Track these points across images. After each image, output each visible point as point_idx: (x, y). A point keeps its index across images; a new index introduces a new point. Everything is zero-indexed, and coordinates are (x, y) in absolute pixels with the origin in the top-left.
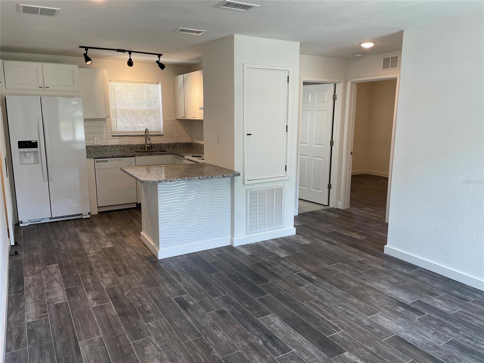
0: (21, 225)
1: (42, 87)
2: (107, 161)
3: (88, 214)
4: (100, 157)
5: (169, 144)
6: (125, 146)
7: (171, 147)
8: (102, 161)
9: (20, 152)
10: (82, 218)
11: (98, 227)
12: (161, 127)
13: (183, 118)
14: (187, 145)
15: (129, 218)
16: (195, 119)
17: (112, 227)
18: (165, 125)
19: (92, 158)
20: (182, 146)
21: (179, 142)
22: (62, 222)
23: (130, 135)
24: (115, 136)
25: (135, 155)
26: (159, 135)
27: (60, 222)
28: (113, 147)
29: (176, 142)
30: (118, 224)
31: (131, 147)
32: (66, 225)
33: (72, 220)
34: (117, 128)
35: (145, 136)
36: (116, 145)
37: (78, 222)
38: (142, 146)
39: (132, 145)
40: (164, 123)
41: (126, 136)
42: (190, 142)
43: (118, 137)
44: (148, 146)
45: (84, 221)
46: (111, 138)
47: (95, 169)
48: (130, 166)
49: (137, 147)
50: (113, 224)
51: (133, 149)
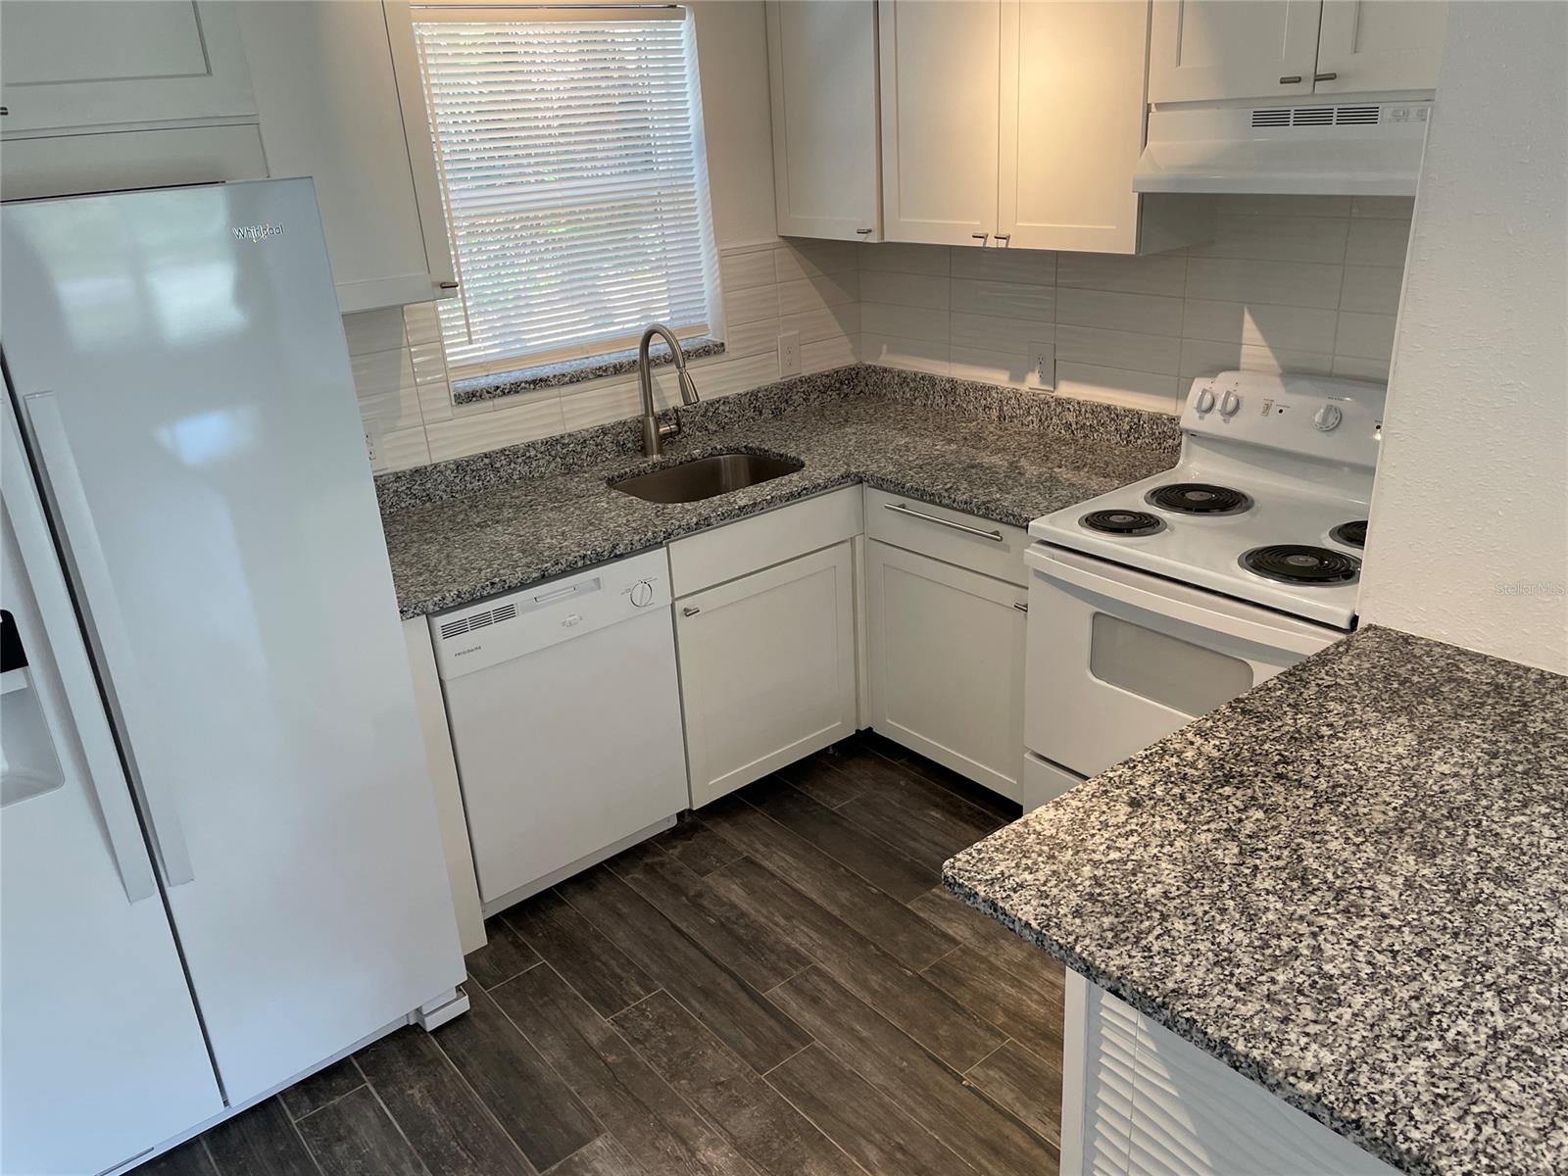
3: (455, 996)
4: (467, 597)
5: (754, 395)
6: (532, 453)
7: (767, 413)
8: (481, 621)
10: (417, 1024)
11: (599, 1143)
12: (705, 295)
13: (866, 238)
14: (837, 385)
15: (725, 970)
16: (1002, 244)
17: (696, 1126)
18: (727, 287)
19: (418, 615)
20: (815, 396)
21: (798, 376)
22: (299, 1108)
23: (555, 376)
24: (470, 397)
25: (668, 535)
26: (707, 351)
27: (284, 1106)
28: (468, 469)
29: (789, 379)
30: (708, 1066)
31: (564, 451)
32: (354, 1150)
33: (357, 1065)
34: (470, 342)
35: (641, 369)
36: (486, 456)
37: (411, 1087)
38: (626, 432)
39: (570, 435)
40: (722, 274)
41: (532, 386)
42: (851, 361)
43: (490, 403)
44: (661, 430)
45: (450, 1066)
46: (448, 414)
47: (442, 678)
48: (645, 606)
49: (597, 445)
50: (674, 1075)
51: (580, 462)
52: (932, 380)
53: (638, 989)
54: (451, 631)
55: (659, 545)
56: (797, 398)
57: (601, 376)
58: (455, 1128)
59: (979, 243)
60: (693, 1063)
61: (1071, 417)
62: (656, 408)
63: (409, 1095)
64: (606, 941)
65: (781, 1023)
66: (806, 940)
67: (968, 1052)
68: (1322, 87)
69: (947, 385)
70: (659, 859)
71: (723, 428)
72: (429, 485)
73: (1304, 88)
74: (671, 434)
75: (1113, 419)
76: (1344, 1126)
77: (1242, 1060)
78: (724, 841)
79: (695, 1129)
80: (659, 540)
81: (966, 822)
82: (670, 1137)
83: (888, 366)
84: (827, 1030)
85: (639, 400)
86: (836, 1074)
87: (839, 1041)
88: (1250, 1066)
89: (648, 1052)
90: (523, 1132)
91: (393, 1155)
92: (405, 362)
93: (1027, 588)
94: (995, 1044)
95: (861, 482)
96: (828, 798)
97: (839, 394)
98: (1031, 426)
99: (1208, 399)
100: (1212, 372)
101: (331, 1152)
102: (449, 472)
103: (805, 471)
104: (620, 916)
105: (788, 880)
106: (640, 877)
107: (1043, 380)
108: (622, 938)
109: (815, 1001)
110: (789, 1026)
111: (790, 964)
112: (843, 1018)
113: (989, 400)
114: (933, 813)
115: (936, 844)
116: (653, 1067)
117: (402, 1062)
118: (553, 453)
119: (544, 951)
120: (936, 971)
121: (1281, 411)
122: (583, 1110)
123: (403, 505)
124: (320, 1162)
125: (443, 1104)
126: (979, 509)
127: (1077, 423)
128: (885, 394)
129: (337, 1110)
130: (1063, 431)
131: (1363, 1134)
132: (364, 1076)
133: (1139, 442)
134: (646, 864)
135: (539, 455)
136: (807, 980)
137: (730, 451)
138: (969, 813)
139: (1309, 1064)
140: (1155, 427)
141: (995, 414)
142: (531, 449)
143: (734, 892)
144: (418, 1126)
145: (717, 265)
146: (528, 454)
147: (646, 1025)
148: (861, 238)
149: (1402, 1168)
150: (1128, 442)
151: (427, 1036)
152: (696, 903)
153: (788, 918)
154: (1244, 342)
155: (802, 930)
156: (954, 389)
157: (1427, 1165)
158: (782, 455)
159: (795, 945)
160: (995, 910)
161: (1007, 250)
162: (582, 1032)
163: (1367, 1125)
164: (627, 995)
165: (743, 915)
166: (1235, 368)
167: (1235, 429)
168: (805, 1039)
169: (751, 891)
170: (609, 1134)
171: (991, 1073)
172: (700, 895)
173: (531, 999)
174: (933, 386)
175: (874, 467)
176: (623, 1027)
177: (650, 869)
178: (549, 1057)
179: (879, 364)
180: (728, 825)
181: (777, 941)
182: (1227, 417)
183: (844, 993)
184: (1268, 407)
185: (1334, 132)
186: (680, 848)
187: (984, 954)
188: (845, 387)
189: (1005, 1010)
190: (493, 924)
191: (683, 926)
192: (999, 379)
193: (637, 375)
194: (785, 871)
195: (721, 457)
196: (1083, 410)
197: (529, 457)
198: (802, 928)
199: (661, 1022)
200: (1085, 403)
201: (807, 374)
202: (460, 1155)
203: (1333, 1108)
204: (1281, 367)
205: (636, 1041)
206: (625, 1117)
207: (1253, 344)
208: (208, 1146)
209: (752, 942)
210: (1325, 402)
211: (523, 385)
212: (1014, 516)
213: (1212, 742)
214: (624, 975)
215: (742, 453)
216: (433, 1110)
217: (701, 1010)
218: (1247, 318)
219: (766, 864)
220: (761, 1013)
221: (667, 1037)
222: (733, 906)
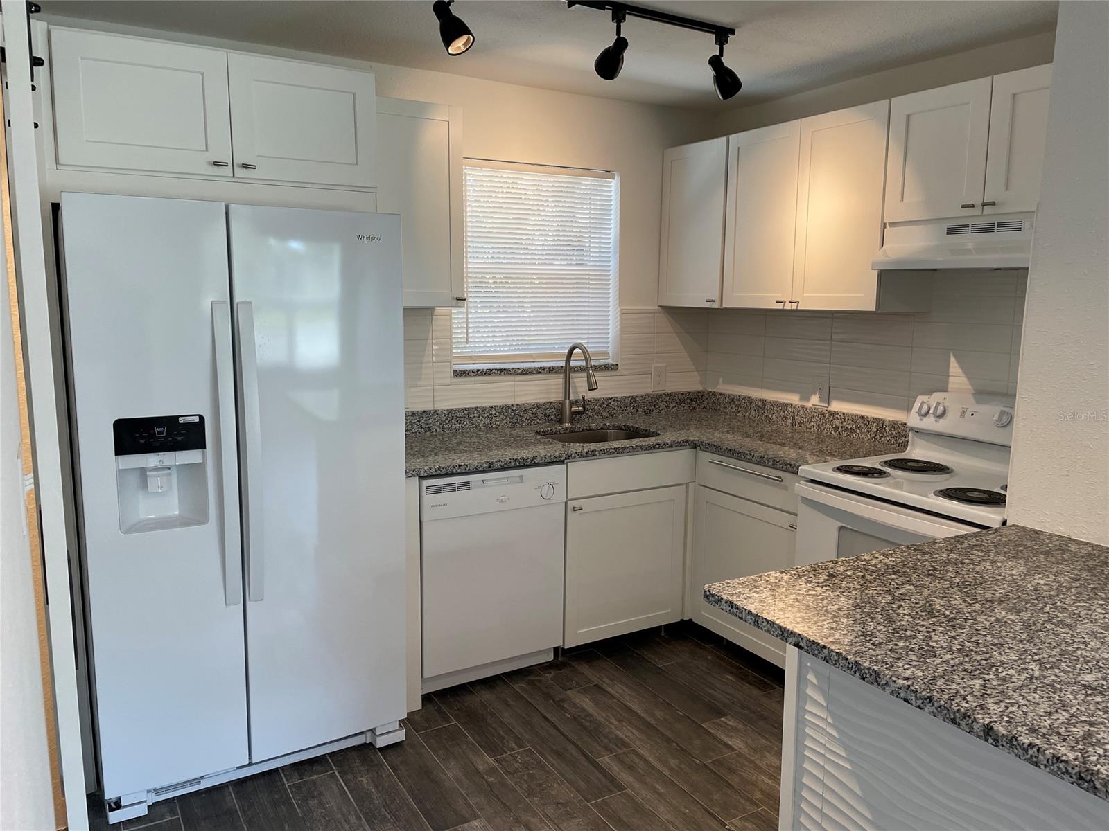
0: (114, 817)
1: (226, 164)
2: (465, 486)
3: (397, 727)
4: (444, 471)
5: (634, 399)
6: (494, 412)
7: (641, 412)
8: (449, 488)
9: (121, 473)
10: (371, 744)
11: (475, 823)
12: (610, 336)
13: (711, 305)
14: (689, 401)
15: (574, 743)
16: (794, 306)
17: (540, 823)
18: (624, 331)
19: (414, 476)
20: (674, 405)
21: (664, 392)
22: (291, 778)
23: (513, 369)
24: (463, 373)
25: (568, 457)
26: (606, 368)
27: (282, 775)
28: (454, 415)
29: (657, 393)
30: (554, 793)
31: (513, 414)
32: (321, 804)
33: (330, 761)
34: (467, 343)
35: (565, 372)
36: (466, 409)
37: (362, 777)
38: (551, 409)
39: (517, 405)
40: (621, 324)
41: (499, 373)
42: (700, 388)
43: (473, 379)
44: (573, 409)
45: (388, 770)
46: (448, 381)
47: (422, 520)
48: (549, 499)
49: (533, 414)
50: (530, 793)
51: (521, 422)
52: (750, 400)
53: (514, 745)
54: (433, 490)
55: (562, 462)
56: (662, 405)
57: (540, 372)
58: (386, 802)
59: (780, 306)
60: (543, 790)
61: (838, 423)
62: (572, 398)
63: (359, 781)
64: (497, 717)
65: (606, 777)
66: (630, 734)
67: (732, 811)
68: (988, 210)
69: (760, 403)
70: (539, 678)
71: (612, 416)
72: (430, 421)
73: (976, 211)
74: (578, 413)
75: (866, 424)
76: (923, 703)
77: (867, 672)
78: (583, 674)
79: (539, 825)
80: (562, 459)
81: (751, 684)
82: (522, 827)
83: (722, 392)
84: (637, 785)
85: (562, 391)
86: (639, 809)
87: (644, 792)
88: (871, 675)
89: (515, 780)
90: (428, 810)
91: (344, 809)
92: (429, 348)
93: (796, 515)
94: (752, 809)
95: (696, 448)
96: (657, 660)
97: (689, 407)
98: (812, 429)
99: (925, 408)
100: (929, 392)
101: (307, 803)
102: (443, 415)
103: (660, 437)
104: (508, 705)
105: (622, 700)
106: (525, 686)
107: (821, 400)
108: (507, 717)
109: (631, 768)
110: (612, 779)
111: (617, 746)
112: (649, 780)
113: (786, 412)
114: (729, 677)
115: (727, 693)
116: (517, 788)
117: (358, 763)
118: (506, 414)
119: (457, 718)
120: (717, 763)
121: (972, 415)
122: (469, 805)
123: (414, 431)
124: (299, 807)
125: (380, 789)
126: (768, 461)
127: (842, 427)
128: (719, 409)
129: (314, 782)
130: (833, 432)
131: (933, 705)
132: (333, 767)
133: (883, 439)
134: (529, 680)
135: (497, 414)
136: (627, 756)
137: (615, 427)
138: (754, 679)
139: (908, 673)
140: (893, 429)
141: (789, 421)
142: (493, 410)
143: (586, 703)
144: (362, 797)
145: (619, 318)
146: (491, 412)
147: (516, 765)
148: (708, 305)
149: (955, 724)
150: (876, 439)
151: (375, 752)
152: (559, 705)
153: (620, 721)
154: (950, 374)
155: (628, 729)
156: (764, 405)
157: (969, 717)
158: (646, 431)
159: (621, 735)
160: (732, 607)
161: (797, 311)
162: (474, 763)
163: (936, 699)
164: (506, 747)
165: (589, 715)
166: (944, 390)
167: (942, 426)
168: (620, 787)
169: (596, 703)
170: (483, 819)
171: (746, 824)
172: (563, 701)
173: (444, 741)
174: (750, 404)
175: (704, 439)
176: (501, 764)
177: (532, 683)
178: (450, 773)
179: (716, 391)
180: (587, 667)
181: (610, 732)
182: (937, 419)
183: (654, 768)
184: (964, 412)
185: (995, 236)
186: (553, 674)
187: (752, 758)
188: (694, 403)
189: (762, 791)
190: (427, 698)
191: (549, 716)
192: (793, 399)
193: (562, 376)
194: (622, 695)
195: (609, 431)
196: (847, 418)
197: (491, 414)
198: (629, 727)
199: (526, 765)
200: (848, 415)
201: (669, 392)
202: (386, 816)
203: (917, 691)
204: (974, 390)
205: (507, 773)
206: (495, 812)
207: (956, 376)
208: (233, 790)
209: (594, 730)
210: (1000, 408)
211: (494, 371)
212: (791, 465)
213: (890, 559)
214: (506, 736)
215: (621, 429)
216: (373, 790)
217: (554, 762)
218: (952, 359)
219: (609, 690)
220: (593, 769)
221: (529, 774)
222: (583, 710)
